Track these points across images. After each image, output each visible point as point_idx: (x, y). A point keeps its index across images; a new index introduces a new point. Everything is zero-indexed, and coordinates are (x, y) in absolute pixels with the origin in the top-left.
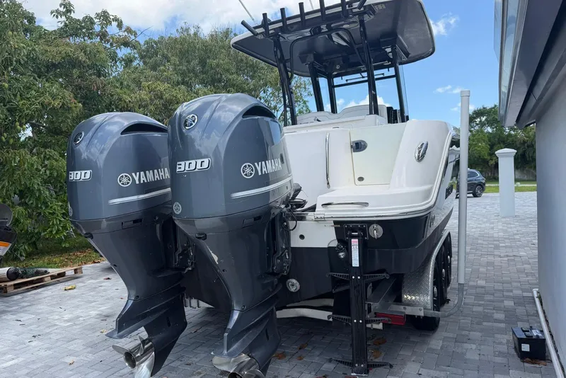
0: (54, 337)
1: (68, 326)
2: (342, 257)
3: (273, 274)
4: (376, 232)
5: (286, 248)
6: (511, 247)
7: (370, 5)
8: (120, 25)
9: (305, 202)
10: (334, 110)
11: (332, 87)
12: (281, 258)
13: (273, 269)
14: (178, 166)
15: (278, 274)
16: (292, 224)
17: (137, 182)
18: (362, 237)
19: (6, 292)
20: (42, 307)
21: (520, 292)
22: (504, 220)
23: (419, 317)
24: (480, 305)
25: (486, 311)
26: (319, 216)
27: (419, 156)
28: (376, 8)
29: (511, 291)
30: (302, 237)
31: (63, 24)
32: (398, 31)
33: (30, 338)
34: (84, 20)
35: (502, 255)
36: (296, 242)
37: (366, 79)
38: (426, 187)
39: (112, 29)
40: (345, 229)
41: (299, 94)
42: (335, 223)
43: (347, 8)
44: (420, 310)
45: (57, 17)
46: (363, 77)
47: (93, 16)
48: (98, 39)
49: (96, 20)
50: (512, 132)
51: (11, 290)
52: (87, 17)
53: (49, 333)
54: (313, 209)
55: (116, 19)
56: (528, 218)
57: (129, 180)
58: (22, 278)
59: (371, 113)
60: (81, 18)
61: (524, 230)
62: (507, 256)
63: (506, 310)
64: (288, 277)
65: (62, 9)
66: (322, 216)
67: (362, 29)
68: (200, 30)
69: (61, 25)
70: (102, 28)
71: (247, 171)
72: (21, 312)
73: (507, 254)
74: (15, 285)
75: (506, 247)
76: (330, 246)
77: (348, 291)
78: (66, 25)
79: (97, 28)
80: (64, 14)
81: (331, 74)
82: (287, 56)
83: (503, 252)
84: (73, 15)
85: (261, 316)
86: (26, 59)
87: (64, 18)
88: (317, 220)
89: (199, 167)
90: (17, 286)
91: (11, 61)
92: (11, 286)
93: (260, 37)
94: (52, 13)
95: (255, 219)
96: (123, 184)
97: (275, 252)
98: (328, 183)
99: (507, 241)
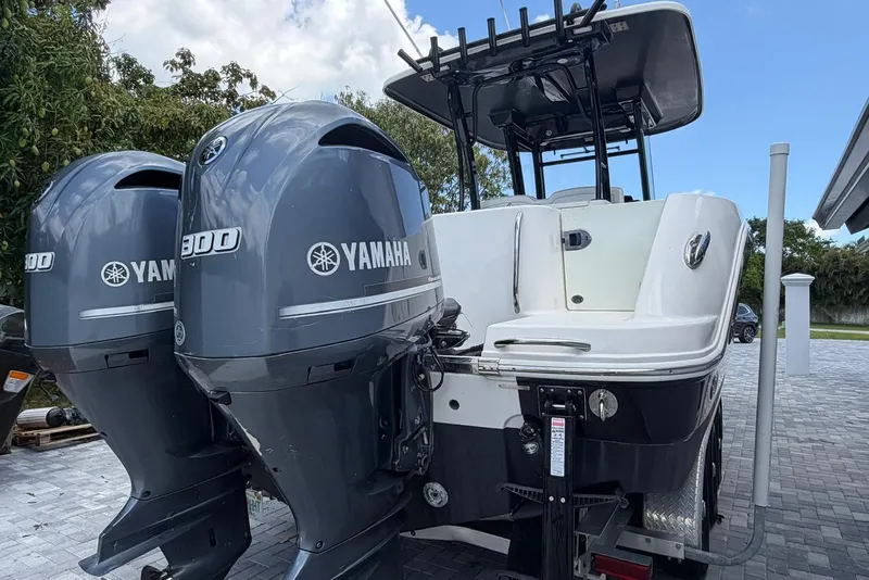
0: (65, 531)
1: (97, 512)
2: (531, 452)
3: (394, 474)
4: (604, 407)
5: (423, 425)
6: (812, 425)
7: (602, 21)
8: (254, 83)
9: (464, 336)
10: (540, 194)
11: (539, 166)
12: (413, 443)
13: (393, 465)
14: (184, 245)
15: (406, 474)
16: (435, 377)
17: (141, 280)
18: (574, 413)
19: (38, 444)
20: (78, 473)
21: (846, 511)
22: (791, 379)
23: (675, 560)
24: (778, 532)
25: (792, 545)
26: (487, 366)
27: (692, 258)
28: (613, 28)
29: (831, 508)
30: (454, 404)
31: (179, 79)
32: (646, 75)
33: (30, 530)
34: (207, 75)
35: (801, 438)
36: (442, 415)
37: (593, 154)
38: (707, 319)
39: (243, 89)
40: (540, 395)
41: (496, 186)
42: (521, 381)
43: (565, 27)
44: (678, 547)
45: (172, 70)
46: (587, 152)
47: (218, 70)
48: (224, 102)
49: (222, 76)
50: (796, 255)
51: (45, 442)
52: (210, 71)
53: (62, 523)
54: (477, 350)
55: (249, 75)
56: (832, 379)
57: (125, 274)
58: (69, 424)
59: (598, 197)
60: (202, 73)
61: (829, 398)
62: (811, 440)
63: (829, 548)
64: (428, 478)
65: (179, 60)
66: (494, 366)
67: (588, 64)
68: (366, 97)
69: (178, 81)
70: (231, 86)
71: (322, 259)
72: (42, 480)
73: (808, 436)
74: (52, 435)
75: (804, 423)
76: (509, 426)
77: (538, 521)
78: (183, 81)
79: (223, 87)
80: (182, 66)
81: (539, 146)
82: (468, 108)
83: (801, 432)
84: (193, 69)
85: (361, 559)
86: (123, 123)
87: (180, 71)
88: (485, 373)
89: (217, 246)
90: (54, 437)
91: (100, 123)
92: (47, 435)
93: (429, 78)
94: (165, 64)
95: (338, 367)
96: (111, 281)
97: (399, 432)
98: (516, 304)
99: (803, 413)
